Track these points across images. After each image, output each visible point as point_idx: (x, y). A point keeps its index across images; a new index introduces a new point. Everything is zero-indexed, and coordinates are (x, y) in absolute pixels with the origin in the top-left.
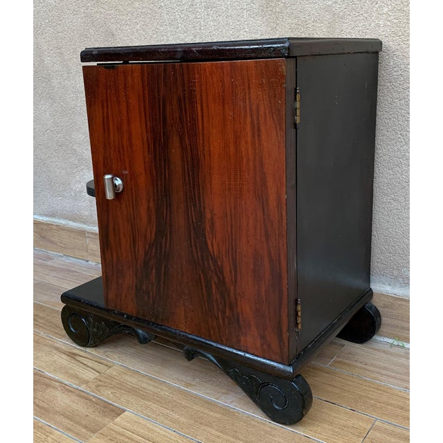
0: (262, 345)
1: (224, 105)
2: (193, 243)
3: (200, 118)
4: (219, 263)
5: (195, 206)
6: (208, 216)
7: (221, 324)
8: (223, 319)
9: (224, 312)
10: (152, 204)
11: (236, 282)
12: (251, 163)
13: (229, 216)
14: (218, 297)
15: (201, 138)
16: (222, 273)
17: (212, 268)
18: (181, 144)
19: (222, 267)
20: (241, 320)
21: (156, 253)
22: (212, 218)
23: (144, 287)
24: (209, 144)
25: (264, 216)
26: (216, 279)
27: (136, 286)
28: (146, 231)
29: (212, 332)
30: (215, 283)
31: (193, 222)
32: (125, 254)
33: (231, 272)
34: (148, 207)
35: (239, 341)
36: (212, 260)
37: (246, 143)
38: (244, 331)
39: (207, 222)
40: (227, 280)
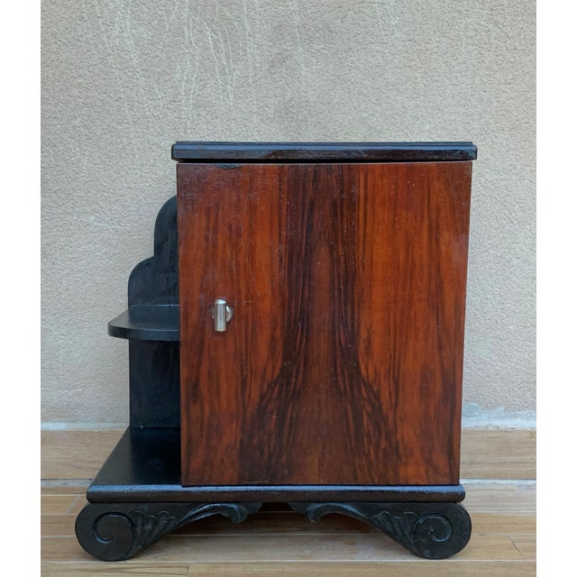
0: (427, 471)
1: (395, 209)
2: (339, 371)
3: (361, 224)
4: (375, 389)
5: (345, 326)
6: (364, 334)
7: (374, 461)
8: (376, 454)
9: (378, 445)
10: (278, 333)
11: (396, 405)
12: (425, 270)
13: (392, 331)
14: (371, 429)
15: (361, 246)
16: (378, 399)
17: (365, 395)
18: (331, 255)
19: (379, 391)
20: (401, 449)
21: (280, 392)
22: (369, 337)
23: (255, 441)
24: (372, 252)
25: (438, 324)
26: (368, 408)
27: (241, 443)
28: (265, 368)
29: (359, 473)
30: (367, 413)
31: (341, 345)
32: (225, 404)
33: (390, 395)
34: (273, 337)
35: (396, 474)
36: (366, 387)
37: (421, 248)
38: (404, 460)
39: (361, 342)
40: (384, 407)
